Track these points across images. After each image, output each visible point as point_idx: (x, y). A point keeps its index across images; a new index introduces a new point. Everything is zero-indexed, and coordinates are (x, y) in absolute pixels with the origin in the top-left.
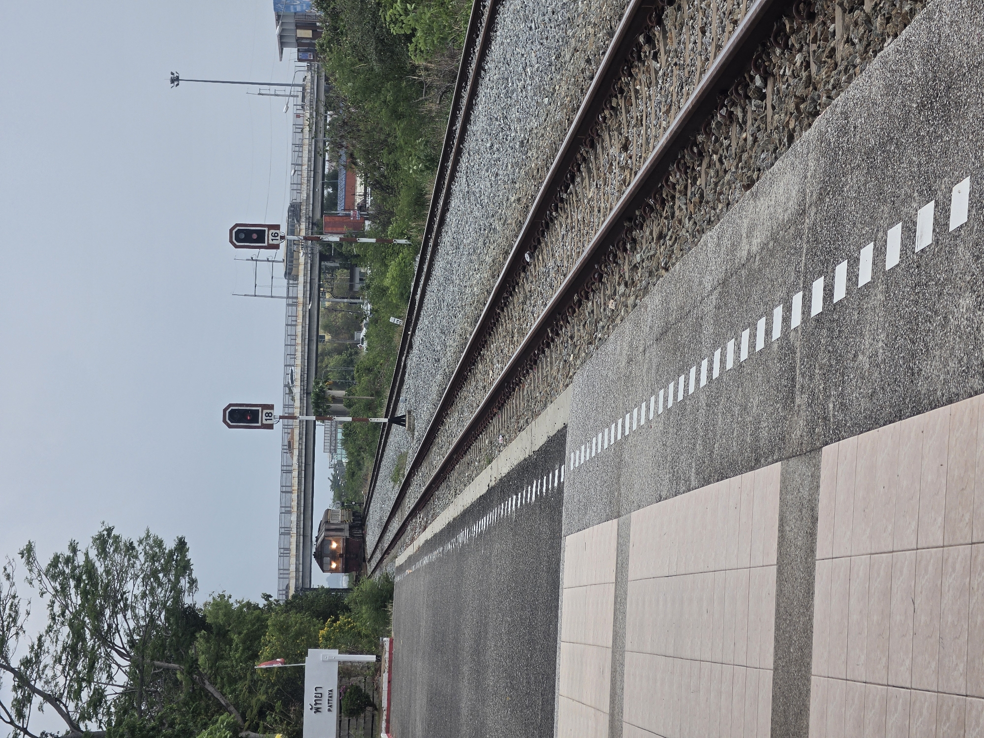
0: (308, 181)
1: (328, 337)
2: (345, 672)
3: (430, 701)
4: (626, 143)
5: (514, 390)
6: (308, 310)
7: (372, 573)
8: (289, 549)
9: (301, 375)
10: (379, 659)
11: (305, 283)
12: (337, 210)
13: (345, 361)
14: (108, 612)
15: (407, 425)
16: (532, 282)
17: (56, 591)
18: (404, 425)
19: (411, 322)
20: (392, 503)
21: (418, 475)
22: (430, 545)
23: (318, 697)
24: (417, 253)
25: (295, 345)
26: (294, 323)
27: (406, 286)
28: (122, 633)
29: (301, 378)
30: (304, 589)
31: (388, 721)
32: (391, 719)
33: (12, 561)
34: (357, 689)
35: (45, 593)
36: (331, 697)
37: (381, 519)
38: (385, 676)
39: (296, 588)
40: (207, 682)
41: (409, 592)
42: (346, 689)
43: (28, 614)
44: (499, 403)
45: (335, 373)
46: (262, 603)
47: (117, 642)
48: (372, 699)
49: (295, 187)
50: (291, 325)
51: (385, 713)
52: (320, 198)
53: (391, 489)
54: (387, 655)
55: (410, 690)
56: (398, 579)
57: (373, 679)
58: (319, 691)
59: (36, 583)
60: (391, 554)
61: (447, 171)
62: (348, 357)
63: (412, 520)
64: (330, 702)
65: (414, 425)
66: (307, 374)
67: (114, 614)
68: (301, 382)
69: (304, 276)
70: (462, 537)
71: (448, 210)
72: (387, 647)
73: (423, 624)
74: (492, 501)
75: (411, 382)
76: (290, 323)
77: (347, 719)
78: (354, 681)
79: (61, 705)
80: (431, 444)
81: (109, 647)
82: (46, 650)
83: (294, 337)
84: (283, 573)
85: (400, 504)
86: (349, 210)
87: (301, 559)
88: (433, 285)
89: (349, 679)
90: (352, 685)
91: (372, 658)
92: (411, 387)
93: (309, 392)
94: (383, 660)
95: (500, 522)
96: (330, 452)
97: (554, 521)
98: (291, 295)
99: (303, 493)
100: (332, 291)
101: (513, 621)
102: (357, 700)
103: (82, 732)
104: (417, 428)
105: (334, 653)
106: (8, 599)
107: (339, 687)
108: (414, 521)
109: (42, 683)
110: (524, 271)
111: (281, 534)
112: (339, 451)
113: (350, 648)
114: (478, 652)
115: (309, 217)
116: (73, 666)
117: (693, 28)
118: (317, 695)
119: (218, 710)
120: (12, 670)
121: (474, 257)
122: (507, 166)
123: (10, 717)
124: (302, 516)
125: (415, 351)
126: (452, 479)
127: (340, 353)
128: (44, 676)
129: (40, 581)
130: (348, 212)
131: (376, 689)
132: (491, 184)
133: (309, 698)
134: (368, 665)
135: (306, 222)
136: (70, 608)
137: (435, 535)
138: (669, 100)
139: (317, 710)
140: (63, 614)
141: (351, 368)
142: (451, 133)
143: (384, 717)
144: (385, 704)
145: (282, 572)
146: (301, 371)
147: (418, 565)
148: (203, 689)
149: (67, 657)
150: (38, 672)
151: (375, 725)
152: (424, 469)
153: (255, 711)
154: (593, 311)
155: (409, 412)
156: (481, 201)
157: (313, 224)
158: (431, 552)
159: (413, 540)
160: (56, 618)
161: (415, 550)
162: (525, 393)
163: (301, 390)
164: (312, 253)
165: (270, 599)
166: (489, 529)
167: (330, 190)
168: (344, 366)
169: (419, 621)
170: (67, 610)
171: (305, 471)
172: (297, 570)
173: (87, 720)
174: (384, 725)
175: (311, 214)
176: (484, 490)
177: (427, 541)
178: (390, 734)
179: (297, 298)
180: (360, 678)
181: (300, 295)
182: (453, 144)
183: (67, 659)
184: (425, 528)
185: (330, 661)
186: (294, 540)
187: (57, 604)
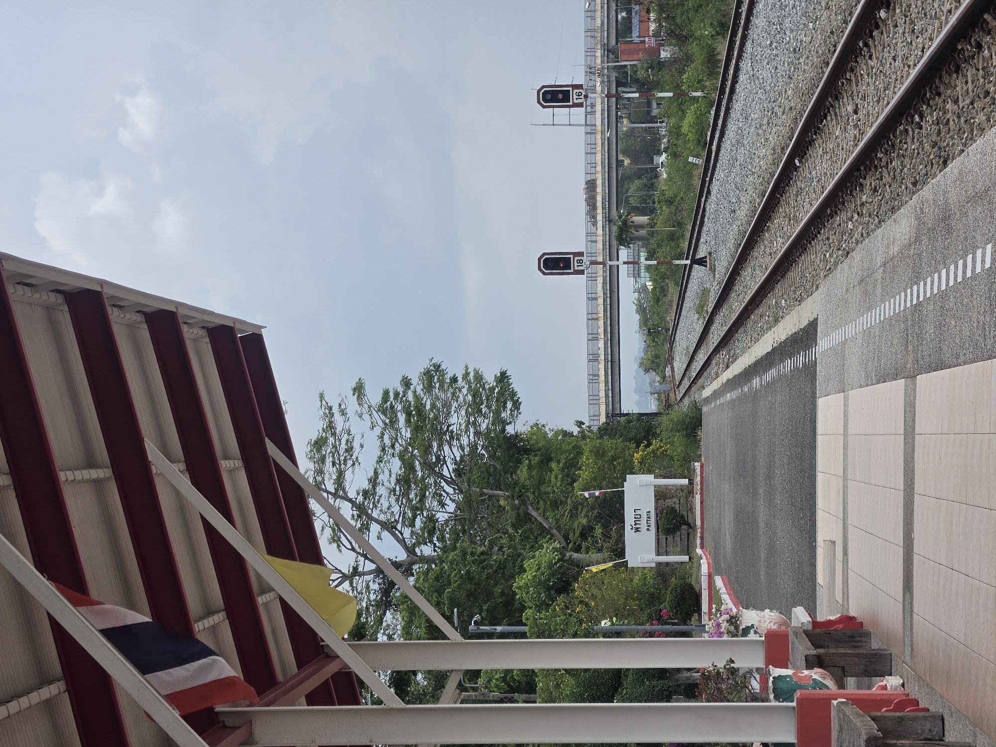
0: (602, 7)
1: (627, 162)
2: (661, 495)
3: (736, 518)
4: (856, 108)
5: (792, 265)
6: (606, 138)
7: (680, 400)
8: (598, 375)
9: (603, 203)
10: (691, 482)
11: (603, 110)
12: (631, 37)
13: (645, 185)
14: (435, 444)
15: (708, 266)
16: (802, 181)
17: (386, 424)
18: (706, 266)
19: (709, 168)
20: (697, 336)
21: (720, 315)
22: (732, 384)
23: (638, 518)
24: (712, 106)
25: (595, 174)
26: (593, 151)
27: (702, 133)
28: (448, 463)
29: (602, 206)
30: (614, 415)
31: (702, 538)
32: (705, 536)
33: (344, 398)
34: (673, 510)
35: (375, 426)
36: (649, 518)
37: (687, 348)
38: (698, 497)
39: (607, 414)
40: (530, 507)
41: (716, 423)
42: (663, 510)
43: (362, 446)
44: (781, 273)
45: (635, 198)
46: (575, 430)
47: (446, 473)
48: (686, 519)
49: (589, 14)
50: (590, 153)
51: (699, 530)
52: (614, 24)
53: (696, 321)
54: (699, 478)
55: (720, 510)
56: (705, 409)
57: (687, 500)
58: (638, 512)
59: (366, 417)
60: (699, 383)
61: (735, 44)
62: (648, 181)
63: (716, 355)
64: (648, 522)
65: (715, 265)
66: (608, 201)
67: (440, 447)
68: (603, 209)
69: (602, 103)
70: (756, 382)
71: (737, 82)
72: (698, 472)
73: (728, 452)
74: (775, 359)
75: (710, 225)
76: (589, 152)
77: (664, 537)
78: (669, 502)
79: (397, 532)
80: (730, 290)
81: (438, 477)
82: (381, 482)
83: (594, 165)
84: (593, 399)
85: (705, 338)
86: (644, 37)
87: (610, 384)
88: (727, 145)
89: (665, 501)
90: (668, 506)
91: (685, 481)
92: (711, 230)
93: (610, 219)
94: (695, 483)
95: (780, 377)
96: (634, 276)
97: (813, 384)
98: (588, 123)
99: (609, 320)
100: (630, 116)
101: (791, 455)
102: (673, 519)
103: (417, 556)
104: (717, 269)
105: (650, 478)
106: (343, 434)
107: (656, 509)
108: (718, 356)
109: (378, 512)
110: (796, 171)
111: (590, 361)
112: (642, 274)
113: (663, 473)
114: (769, 477)
115: (604, 44)
116: (406, 494)
117: (890, 52)
118: (636, 516)
119: (541, 533)
120: (350, 500)
121: (760, 132)
122: (784, 63)
123: (351, 543)
124: (609, 342)
125: (713, 198)
126: (748, 326)
127: (640, 178)
128: (379, 505)
129: (370, 415)
130: (643, 39)
131: (690, 509)
132: (772, 75)
133: (629, 519)
134: (681, 488)
135: (601, 49)
136: (400, 441)
137: (735, 377)
138: (879, 94)
139: (637, 530)
140: (393, 446)
141: (651, 193)
142: (738, 15)
143: (699, 535)
144: (698, 523)
145: (591, 398)
146: (602, 199)
147: (722, 400)
148: (527, 514)
149: (400, 488)
150: (374, 503)
151: (691, 542)
152: (724, 310)
153: (577, 534)
154: (840, 225)
155: (710, 254)
156: (764, 87)
157: (608, 51)
158: (732, 390)
159: (717, 375)
160: (386, 448)
161: (719, 386)
162: (800, 270)
163: (603, 217)
164: (609, 81)
165: (583, 426)
166: (774, 381)
167: (624, 14)
168: (644, 191)
169: (725, 450)
170: (397, 443)
171: (610, 298)
172: (607, 396)
173: (422, 546)
174: (698, 542)
175: (606, 41)
176: (770, 349)
177: (728, 380)
178: (704, 550)
179: (595, 125)
180: (674, 500)
181: (599, 123)
182: (740, 23)
183: (400, 490)
184: (728, 367)
185: (647, 485)
186: (602, 366)
187: (386, 437)
